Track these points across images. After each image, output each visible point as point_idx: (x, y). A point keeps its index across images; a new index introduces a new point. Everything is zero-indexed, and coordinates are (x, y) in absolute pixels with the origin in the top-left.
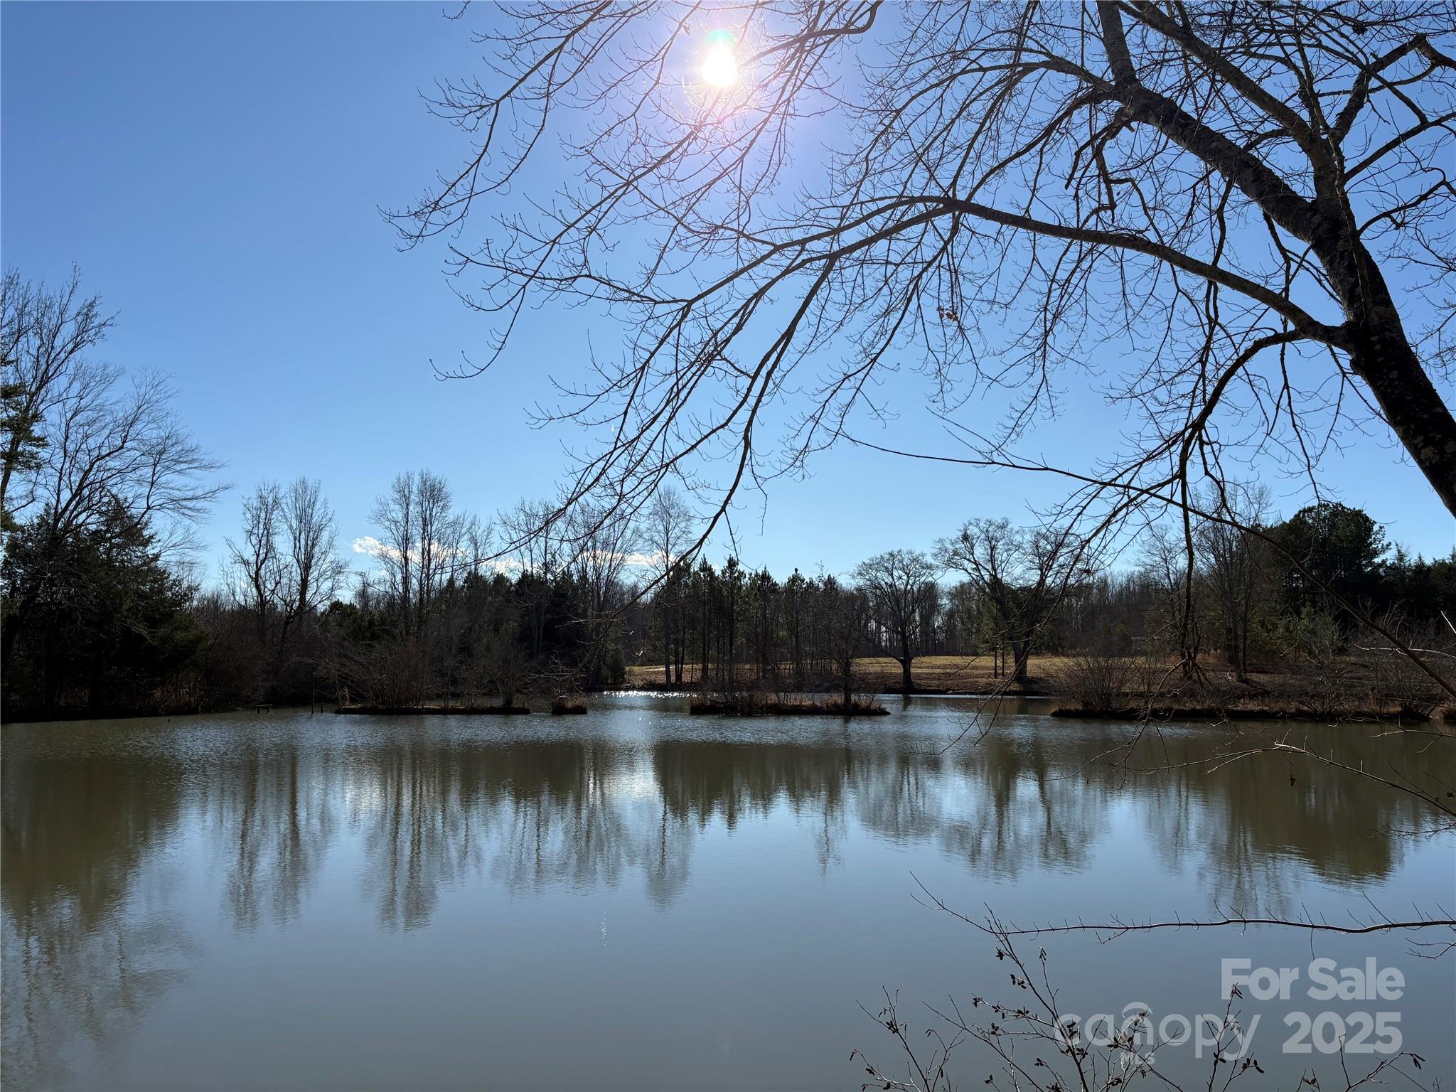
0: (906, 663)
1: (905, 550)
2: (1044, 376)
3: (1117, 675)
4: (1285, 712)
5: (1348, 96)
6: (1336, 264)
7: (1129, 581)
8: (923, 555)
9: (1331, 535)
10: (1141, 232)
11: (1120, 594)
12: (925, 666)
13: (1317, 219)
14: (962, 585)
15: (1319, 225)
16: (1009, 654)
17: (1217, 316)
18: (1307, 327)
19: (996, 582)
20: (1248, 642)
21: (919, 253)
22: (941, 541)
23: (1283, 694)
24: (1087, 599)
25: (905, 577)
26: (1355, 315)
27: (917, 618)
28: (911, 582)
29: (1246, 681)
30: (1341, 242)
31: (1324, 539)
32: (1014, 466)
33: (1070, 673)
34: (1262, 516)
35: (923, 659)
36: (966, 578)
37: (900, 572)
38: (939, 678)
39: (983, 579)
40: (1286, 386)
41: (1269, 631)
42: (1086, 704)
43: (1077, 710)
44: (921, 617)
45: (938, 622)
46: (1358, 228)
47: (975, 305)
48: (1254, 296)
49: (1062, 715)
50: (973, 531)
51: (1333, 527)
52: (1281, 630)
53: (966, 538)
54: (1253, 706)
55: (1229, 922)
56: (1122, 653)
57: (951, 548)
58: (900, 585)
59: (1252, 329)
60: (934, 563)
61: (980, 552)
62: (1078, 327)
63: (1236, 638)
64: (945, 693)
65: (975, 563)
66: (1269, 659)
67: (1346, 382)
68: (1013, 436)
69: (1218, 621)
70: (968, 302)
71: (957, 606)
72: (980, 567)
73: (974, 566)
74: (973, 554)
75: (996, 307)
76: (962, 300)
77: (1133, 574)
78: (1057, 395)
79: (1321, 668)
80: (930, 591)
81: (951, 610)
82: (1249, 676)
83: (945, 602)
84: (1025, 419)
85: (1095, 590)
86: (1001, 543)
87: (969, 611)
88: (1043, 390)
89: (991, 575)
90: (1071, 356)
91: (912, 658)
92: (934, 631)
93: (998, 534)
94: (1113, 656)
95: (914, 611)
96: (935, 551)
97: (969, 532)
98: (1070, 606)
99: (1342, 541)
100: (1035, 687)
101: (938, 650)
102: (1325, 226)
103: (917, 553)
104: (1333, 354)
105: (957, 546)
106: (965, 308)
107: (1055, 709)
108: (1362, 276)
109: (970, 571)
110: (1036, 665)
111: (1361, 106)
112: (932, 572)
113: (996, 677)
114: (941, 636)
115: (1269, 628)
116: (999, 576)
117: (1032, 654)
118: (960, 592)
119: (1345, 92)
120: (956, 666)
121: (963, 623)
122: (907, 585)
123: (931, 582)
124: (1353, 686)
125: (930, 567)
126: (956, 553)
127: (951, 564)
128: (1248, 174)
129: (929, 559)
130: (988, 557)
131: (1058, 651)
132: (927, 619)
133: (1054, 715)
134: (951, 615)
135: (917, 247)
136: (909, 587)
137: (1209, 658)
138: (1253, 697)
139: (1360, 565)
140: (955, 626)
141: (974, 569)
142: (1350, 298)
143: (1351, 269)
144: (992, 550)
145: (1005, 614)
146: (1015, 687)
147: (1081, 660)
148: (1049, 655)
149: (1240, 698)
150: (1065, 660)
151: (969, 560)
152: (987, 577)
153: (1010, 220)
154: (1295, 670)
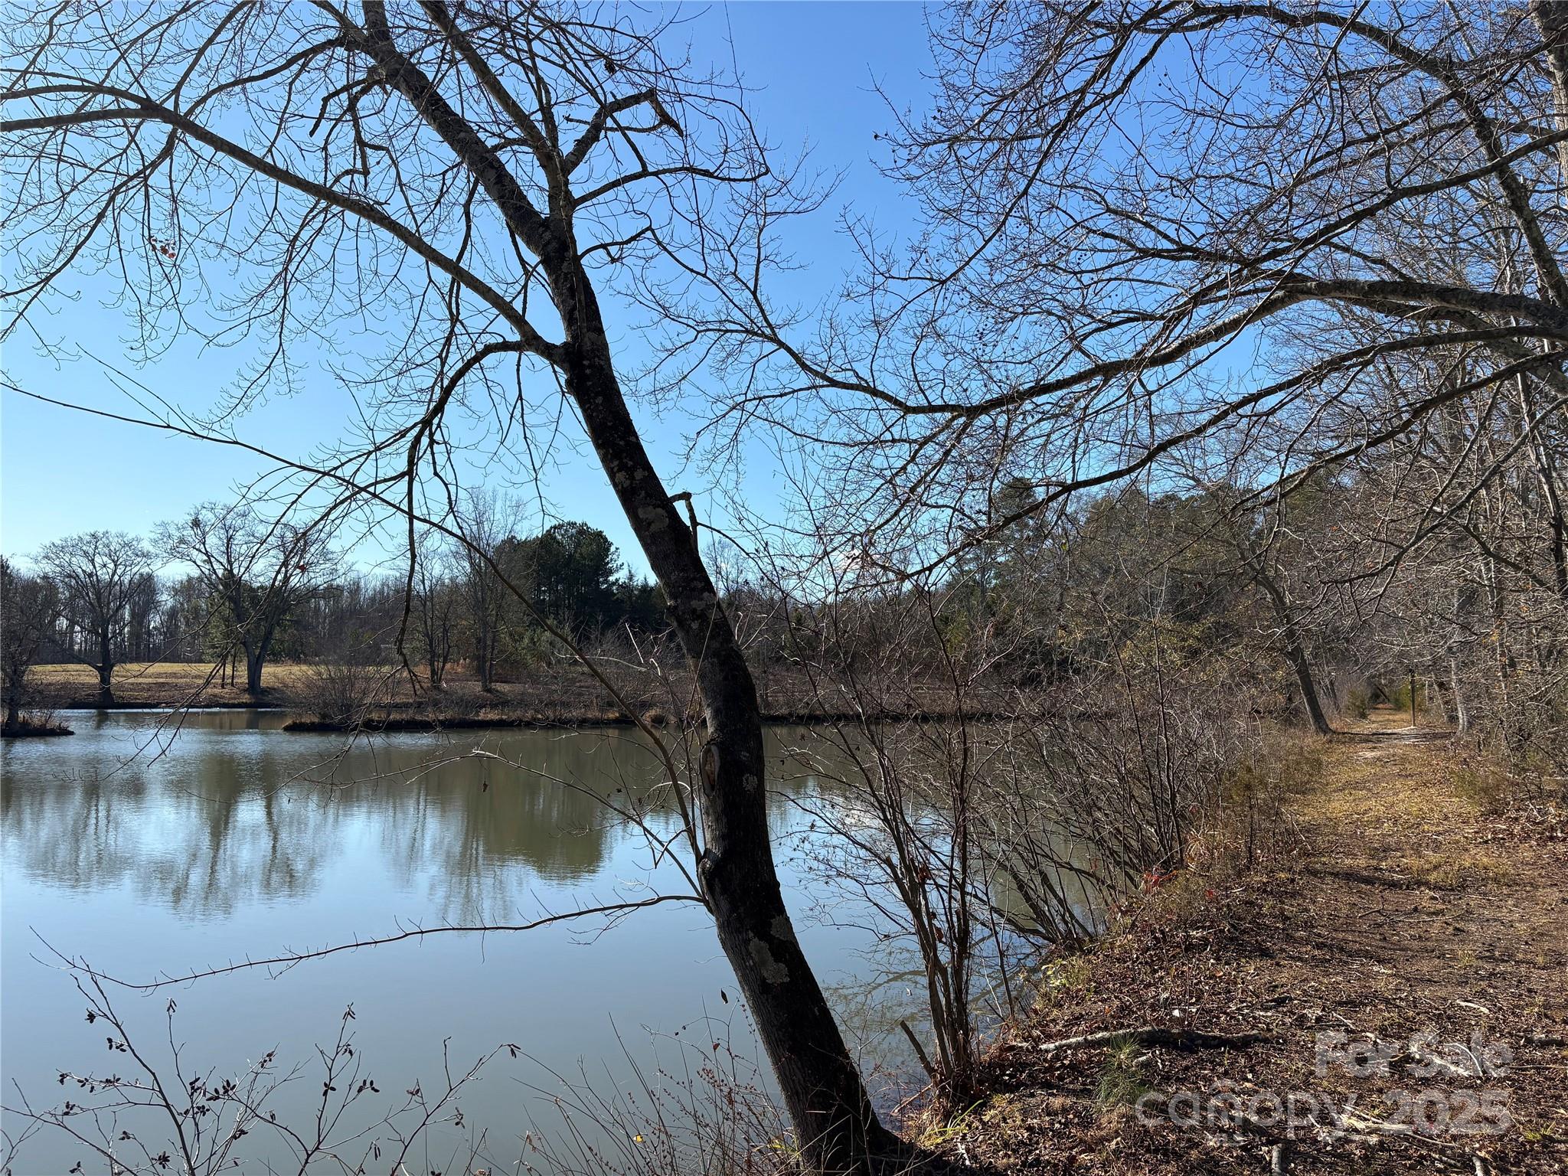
0: (105, 671)
1: (113, 531)
2: (281, 344)
3: (360, 685)
4: (521, 721)
5: (588, 127)
6: (560, 285)
7: (383, 585)
8: (139, 540)
9: (575, 552)
10: (381, 204)
11: (373, 599)
12: (128, 674)
13: (547, 236)
14: (190, 579)
15: (549, 243)
16: (241, 661)
17: (458, 313)
18: (531, 341)
19: (231, 580)
20: (496, 652)
21: (124, 163)
22: (164, 524)
23: (522, 702)
24: (337, 602)
25: (112, 566)
26: (572, 337)
27: (127, 616)
28: (119, 572)
29: (489, 691)
30: (565, 264)
31: (570, 555)
32: (195, 434)
33: (309, 684)
34: (517, 528)
35: (129, 666)
36: (195, 573)
37: (105, 559)
38: (149, 688)
39: (215, 573)
40: (520, 397)
41: (516, 641)
42: (324, 716)
43: (313, 723)
44: (133, 614)
45: (155, 621)
46: (579, 253)
47: (198, 245)
48: (485, 298)
49: (295, 729)
50: (206, 516)
51: (578, 545)
52: (526, 641)
53: (196, 523)
54: (493, 715)
55: (407, 935)
56: (368, 662)
57: (176, 534)
58: (104, 575)
59: (484, 332)
60: (152, 550)
61: (214, 542)
62: (323, 297)
63: (485, 649)
64: (156, 706)
65: (206, 554)
66: (514, 669)
67: (565, 401)
68: (240, 408)
69: (470, 629)
70: (190, 240)
71: (182, 604)
72: (213, 560)
73: (205, 558)
74: (204, 544)
75: (224, 253)
76: (180, 235)
77: (387, 579)
78: (296, 369)
79: (556, 678)
80: (146, 586)
81: (173, 608)
82: (494, 686)
83: (166, 600)
84: (254, 390)
85: (346, 594)
86: (241, 532)
87: (196, 610)
88: (279, 360)
89: (226, 569)
90: (313, 327)
91: (113, 666)
92: (149, 633)
93: (239, 522)
94: (357, 665)
95: (121, 607)
96: (153, 536)
97: (200, 517)
98: (317, 609)
99: (585, 559)
100: (268, 698)
101: (152, 655)
102: (554, 244)
103: (130, 536)
104: (555, 372)
105: (185, 533)
106: (184, 246)
107: (289, 722)
108: (579, 300)
109: (199, 563)
110: (271, 673)
111: (596, 139)
112: (149, 562)
113: (223, 687)
114: (158, 639)
115: (517, 638)
116: (235, 571)
117: (269, 661)
118: (187, 588)
119: (585, 123)
120: (174, 675)
121: (187, 625)
122: (113, 575)
123: (148, 574)
124: (580, 694)
125: (146, 555)
126: (182, 541)
127: (174, 553)
128: (492, 175)
129: (146, 546)
130: (223, 549)
131: (299, 657)
132: (139, 618)
133: (287, 729)
134: (173, 614)
135: (121, 155)
136: (116, 578)
137: (457, 667)
138: (494, 706)
139: (598, 582)
140: (177, 626)
141: (205, 561)
142: (570, 320)
143: (572, 291)
144: (229, 540)
145: (240, 616)
146: (246, 698)
147: (322, 668)
148: (290, 662)
149: (481, 708)
150: (304, 668)
151: (199, 550)
152: (220, 572)
153: (225, 147)
154: (535, 680)
